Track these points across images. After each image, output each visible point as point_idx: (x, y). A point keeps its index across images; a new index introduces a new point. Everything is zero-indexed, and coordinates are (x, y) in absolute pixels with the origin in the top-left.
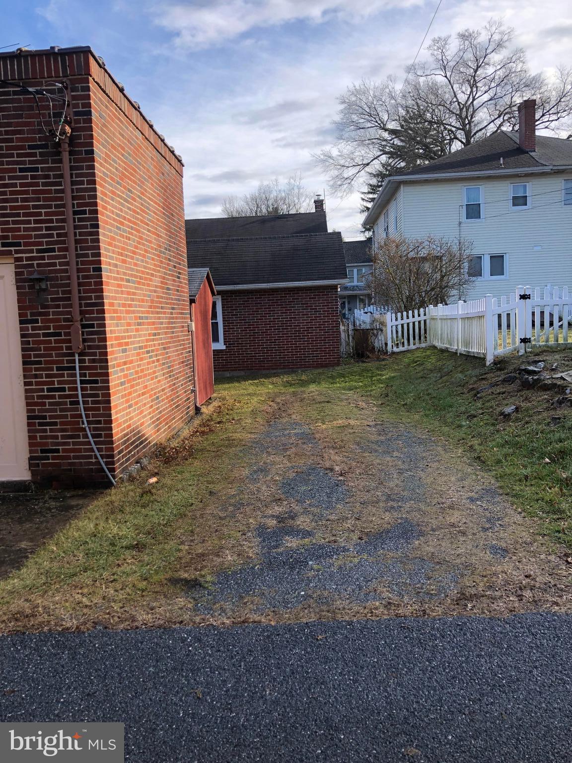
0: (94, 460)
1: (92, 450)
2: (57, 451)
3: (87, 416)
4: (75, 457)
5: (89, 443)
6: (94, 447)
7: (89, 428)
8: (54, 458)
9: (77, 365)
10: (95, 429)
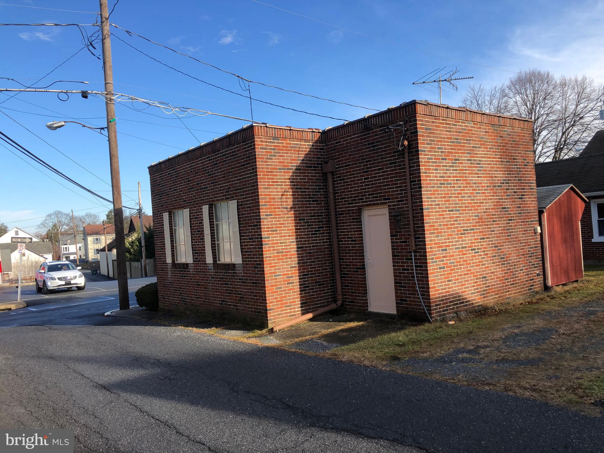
0: (422, 308)
1: (420, 302)
2: (406, 301)
3: (419, 284)
4: (414, 305)
5: (419, 298)
6: (422, 301)
7: (420, 290)
8: (406, 304)
9: (413, 257)
10: (422, 291)
